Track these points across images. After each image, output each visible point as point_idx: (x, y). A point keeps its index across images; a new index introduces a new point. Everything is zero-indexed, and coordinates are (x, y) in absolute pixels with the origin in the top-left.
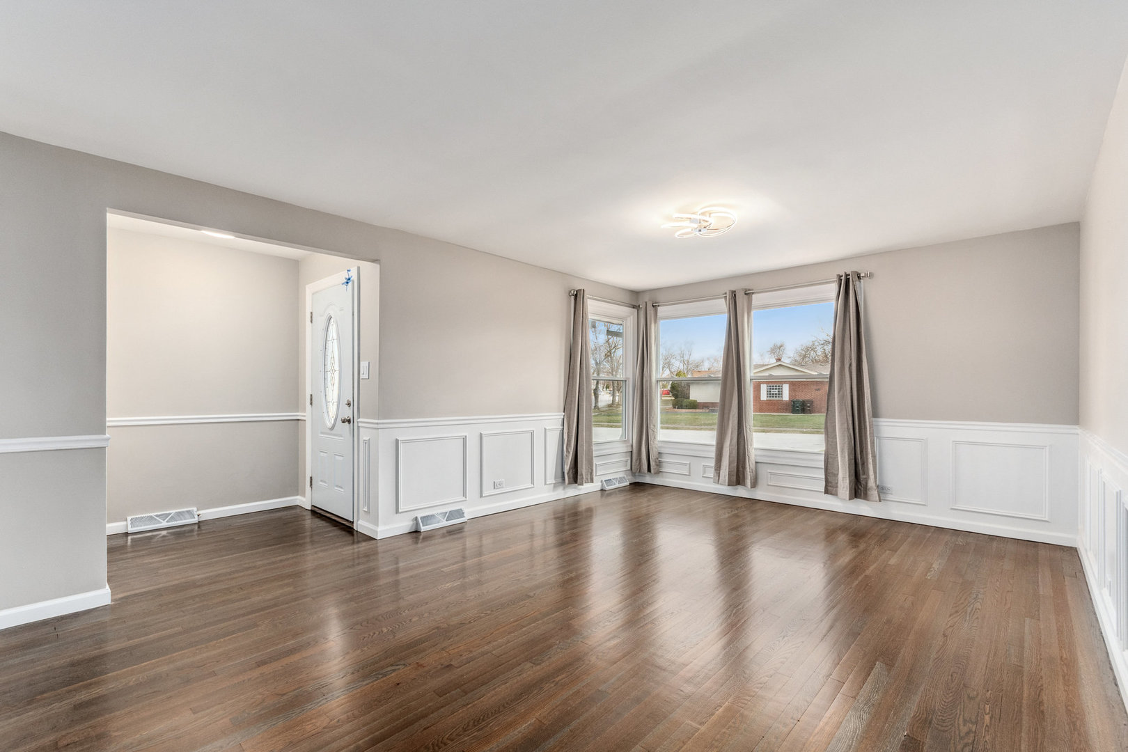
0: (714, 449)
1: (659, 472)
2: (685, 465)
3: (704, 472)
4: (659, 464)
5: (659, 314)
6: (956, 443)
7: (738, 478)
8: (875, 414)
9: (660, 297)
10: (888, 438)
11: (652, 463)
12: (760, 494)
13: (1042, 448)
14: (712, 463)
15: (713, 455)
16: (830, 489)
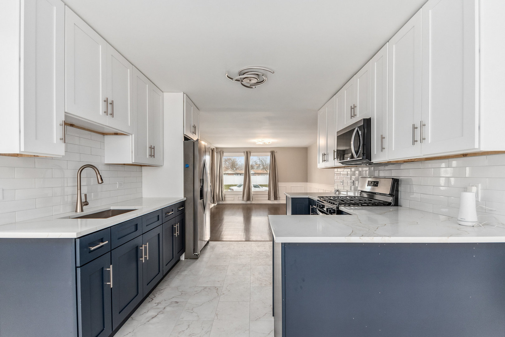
0: (242, 192)
1: (225, 200)
2: (232, 197)
3: (238, 199)
4: (225, 198)
5: (224, 155)
6: (291, 187)
7: (248, 199)
8: (278, 182)
9: (224, 150)
10: (280, 187)
11: (223, 197)
12: (253, 202)
13: (303, 187)
14: (242, 196)
15: (242, 194)
16: (269, 199)
